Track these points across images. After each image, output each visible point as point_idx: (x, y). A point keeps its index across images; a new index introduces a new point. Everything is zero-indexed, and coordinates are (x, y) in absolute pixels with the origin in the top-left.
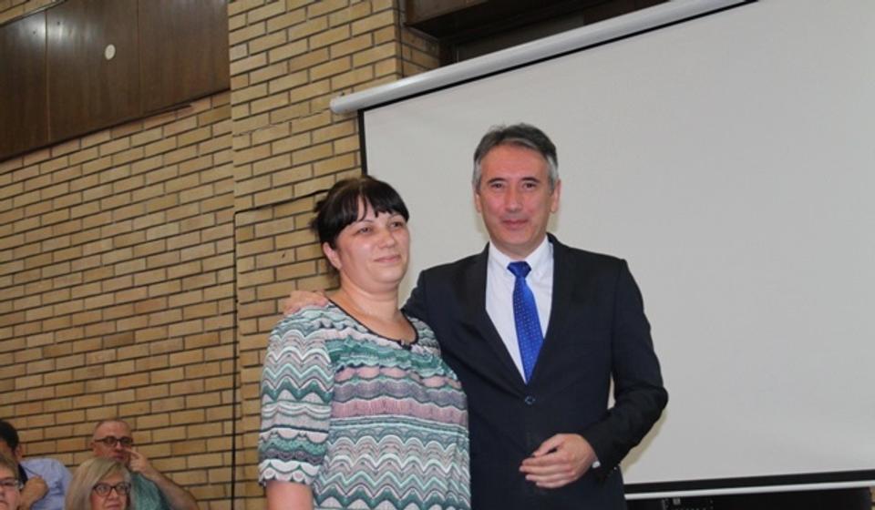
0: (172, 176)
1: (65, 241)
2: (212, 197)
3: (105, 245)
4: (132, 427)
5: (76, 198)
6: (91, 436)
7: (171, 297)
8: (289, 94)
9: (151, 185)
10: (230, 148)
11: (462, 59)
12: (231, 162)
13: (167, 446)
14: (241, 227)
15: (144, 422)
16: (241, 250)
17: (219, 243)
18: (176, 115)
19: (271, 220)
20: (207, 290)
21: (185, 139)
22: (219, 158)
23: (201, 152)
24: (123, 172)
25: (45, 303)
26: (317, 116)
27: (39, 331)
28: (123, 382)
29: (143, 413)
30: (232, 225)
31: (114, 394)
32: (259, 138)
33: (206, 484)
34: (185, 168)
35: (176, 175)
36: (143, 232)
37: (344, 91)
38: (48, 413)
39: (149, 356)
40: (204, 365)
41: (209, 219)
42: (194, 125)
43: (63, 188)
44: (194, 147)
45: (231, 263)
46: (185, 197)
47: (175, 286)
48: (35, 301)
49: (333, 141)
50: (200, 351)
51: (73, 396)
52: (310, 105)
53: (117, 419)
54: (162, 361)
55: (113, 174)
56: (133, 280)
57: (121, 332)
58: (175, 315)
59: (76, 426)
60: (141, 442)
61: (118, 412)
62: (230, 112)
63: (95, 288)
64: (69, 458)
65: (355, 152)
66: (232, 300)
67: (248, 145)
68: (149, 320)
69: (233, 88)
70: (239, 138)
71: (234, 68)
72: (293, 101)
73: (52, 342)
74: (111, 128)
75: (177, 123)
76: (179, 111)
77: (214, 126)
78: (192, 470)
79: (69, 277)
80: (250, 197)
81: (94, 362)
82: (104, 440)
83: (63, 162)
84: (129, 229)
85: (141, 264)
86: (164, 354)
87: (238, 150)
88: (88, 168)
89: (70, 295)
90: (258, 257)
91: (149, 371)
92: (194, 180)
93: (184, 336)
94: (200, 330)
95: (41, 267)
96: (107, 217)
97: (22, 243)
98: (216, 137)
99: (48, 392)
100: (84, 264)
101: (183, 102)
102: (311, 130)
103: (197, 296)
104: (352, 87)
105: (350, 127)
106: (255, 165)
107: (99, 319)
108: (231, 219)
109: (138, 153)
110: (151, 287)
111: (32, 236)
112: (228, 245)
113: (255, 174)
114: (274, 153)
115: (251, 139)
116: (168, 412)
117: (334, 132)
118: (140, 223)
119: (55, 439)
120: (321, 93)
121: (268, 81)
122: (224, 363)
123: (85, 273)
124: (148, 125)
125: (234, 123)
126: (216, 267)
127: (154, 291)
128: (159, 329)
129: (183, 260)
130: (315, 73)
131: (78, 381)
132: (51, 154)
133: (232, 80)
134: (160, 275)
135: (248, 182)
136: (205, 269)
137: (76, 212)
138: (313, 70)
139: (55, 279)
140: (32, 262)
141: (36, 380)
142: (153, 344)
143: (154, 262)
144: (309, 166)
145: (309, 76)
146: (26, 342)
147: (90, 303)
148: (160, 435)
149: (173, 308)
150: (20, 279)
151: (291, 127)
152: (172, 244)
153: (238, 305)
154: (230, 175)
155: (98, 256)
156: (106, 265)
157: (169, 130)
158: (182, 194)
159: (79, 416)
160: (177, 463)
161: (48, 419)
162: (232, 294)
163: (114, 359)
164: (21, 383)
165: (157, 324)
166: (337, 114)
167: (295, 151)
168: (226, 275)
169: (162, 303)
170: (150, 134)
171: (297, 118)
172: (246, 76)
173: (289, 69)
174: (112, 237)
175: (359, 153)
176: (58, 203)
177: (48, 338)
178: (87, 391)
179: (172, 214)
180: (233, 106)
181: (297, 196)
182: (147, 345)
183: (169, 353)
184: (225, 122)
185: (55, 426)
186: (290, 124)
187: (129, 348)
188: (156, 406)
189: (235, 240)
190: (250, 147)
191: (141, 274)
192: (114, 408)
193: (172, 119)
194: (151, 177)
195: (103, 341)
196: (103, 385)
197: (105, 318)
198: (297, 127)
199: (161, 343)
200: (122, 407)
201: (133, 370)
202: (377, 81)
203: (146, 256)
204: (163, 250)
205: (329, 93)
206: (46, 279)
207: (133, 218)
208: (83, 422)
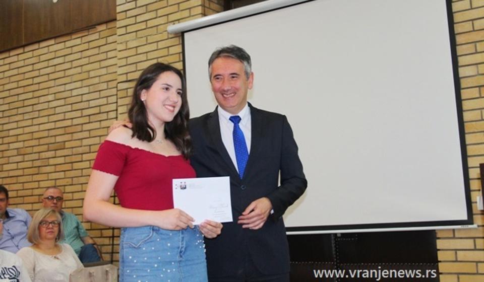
0: (86, 63)
1: (30, 95)
2: (106, 74)
3: (50, 98)
4: (63, 191)
5: (36, 73)
6: (42, 195)
7: (84, 125)
8: (147, 23)
9: (75, 67)
10: (116, 49)
11: (235, 8)
12: (116, 57)
13: (80, 201)
14: (120, 90)
15: (68, 189)
16: (120, 102)
17: (109, 98)
18: (89, 32)
20: (102, 122)
21: (92, 45)
22: (110, 55)
23: (101, 51)
24: (60, 60)
25: (19, 126)
26: (160, 35)
27: (16, 141)
28: (59, 168)
29: (68, 184)
30: (115, 89)
31: (54, 174)
32: (131, 45)
34: (92, 59)
35: (88, 62)
36: (70, 91)
37: (175, 22)
38: (20, 183)
39: (72, 155)
41: (104, 86)
42: (98, 37)
43: (30, 68)
44: (98, 49)
45: (115, 109)
46: (92, 74)
47: (86, 120)
48: (14, 125)
49: (168, 47)
51: (33, 175)
52: (157, 29)
53: (55, 187)
54: (78, 158)
55: (55, 62)
56: (65, 116)
57: (58, 143)
58: (86, 134)
60: (67, 199)
61: (55, 184)
62: (116, 31)
63: (45, 120)
64: (29, 207)
65: (180, 53)
67: (125, 48)
68: (72, 137)
69: (118, 19)
70: (120, 45)
71: (119, 9)
72: (148, 26)
73: (22, 146)
74: (55, 38)
75: (89, 36)
76: (90, 30)
77: (108, 38)
79: (32, 113)
80: (125, 75)
81: (44, 157)
82: (48, 198)
83: (30, 55)
84: (63, 90)
85: (69, 108)
86: (80, 154)
87: (120, 51)
88: (43, 58)
89: (32, 123)
91: (72, 163)
92: (97, 65)
93: (90, 145)
95: (18, 108)
96: (52, 83)
97: (8, 95)
98: (109, 44)
99: (20, 172)
100: (40, 107)
101: (93, 25)
102: (157, 42)
103: (97, 125)
104: (178, 21)
105: (177, 41)
106: (128, 59)
107: (47, 135)
108: (115, 86)
110: (74, 120)
111: (13, 92)
112: (114, 99)
113: (128, 63)
114: (138, 53)
115: (126, 46)
116: (82, 184)
117: (169, 43)
118: (68, 87)
119: (23, 197)
120: (163, 23)
121: (136, 16)
123: (40, 112)
124: (74, 37)
125: (118, 37)
126: (108, 110)
127: (75, 122)
128: (77, 141)
129: (91, 106)
130: (160, 13)
131: (35, 167)
132: (24, 50)
133: (118, 15)
134: (78, 114)
135: (125, 67)
136: (102, 111)
137: (36, 80)
138: (159, 11)
139: (25, 115)
140: (13, 106)
141: (14, 166)
142: (74, 149)
143: (75, 107)
145: (157, 14)
146: (9, 146)
147: (42, 127)
148: (77, 195)
149: (85, 131)
150: (7, 114)
151: (147, 40)
152: (85, 98)
154: (115, 63)
155: (47, 103)
156: (51, 108)
157: (85, 39)
158: (91, 72)
159: (35, 185)
161: (19, 186)
163: (54, 156)
164: (6, 167)
165: (76, 139)
166: (171, 34)
167: (149, 52)
168: (112, 115)
169: (79, 128)
170: (75, 41)
171: (151, 35)
172: (124, 13)
173: (146, 10)
174: (55, 93)
175: (181, 54)
176: (27, 76)
177: (20, 145)
178: (40, 172)
179: (86, 83)
180: (118, 28)
182: (71, 149)
183: (82, 154)
184: (114, 36)
185: (23, 190)
186: (147, 38)
187: (62, 151)
188: (75, 181)
189: (117, 97)
190: (126, 50)
191: (69, 113)
192: (54, 181)
193: (86, 34)
194: (75, 64)
195: (48, 147)
196: (48, 169)
197: (50, 135)
198: (150, 40)
199: (78, 148)
200: (58, 181)
201: (63, 162)
202: (191, 18)
203: (71, 104)
204: (80, 101)
205: (167, 23)
206: (20, 114)
207: (65, 84)
208: (37, 188)
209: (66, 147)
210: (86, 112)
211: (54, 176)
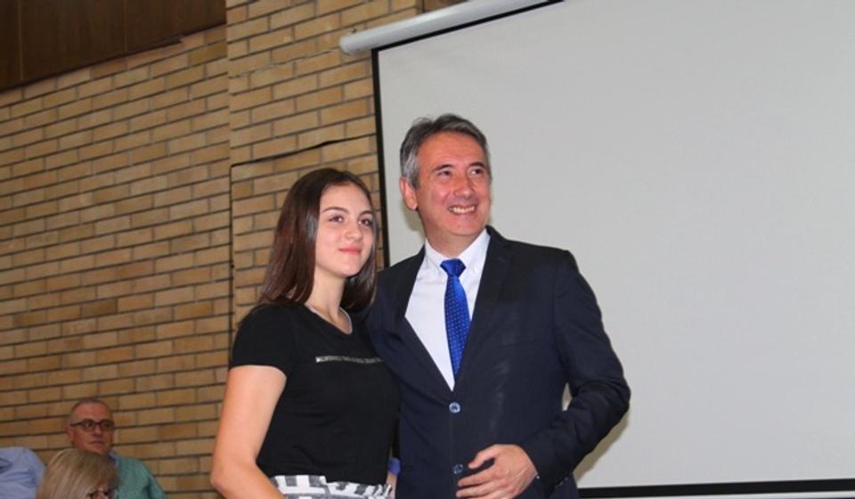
0: (160, 123)
1: (39, 195)
2: (205, 147)
3: (84, 200)
5: (51, 146)
7: (158, 261)
8: (294, 30)
9: (137, 132)
10: (226, 91)
12: (226, 107)
13: (153, 429)
14: (237, 182)
15: (126, 402)
16: (238, 208)
17: (212, 199)
18: (165, 52)
19: (273, 174)
20: (198, 253)
21: (174, 81)
22: (214, 102)
23: (193, 96)
24: (103, 117)
25: (16, 265)
26: (324, 55)
28: (104, 357)
29: (126, 391)
30: (227, 180)
31: (94, 369)
32: (258, 80)
33: (197, 473)
34: (174, 113)
35: (164, 121)
36: (126, 186)
37: (356, 27)
38: (20, 390)
39: (133, 327)
40: (196, 338)
41: (202, 173)
42: (185, 65)
43: (37, 135)
44: (185, 89)
45: (227, 223)
46: (175, 146)
47: (162, 249)
49: (343, 84)
50: (191, 323)
51: (48, 371)
52: (316, 44)
54: (147, 334)
55: (94, 119)
56: (116, 241)
57: (103, 299)
58: (163, 281)
59: (52, 405)
60: (125, 425)
61: (98, 391)
62: (225, 50)
63: (72, 249)
64: (42, 442)
65: (368, 97)
66: (227, 265)
67: (245, 88)
68: (133, 286)
69: (229, 22)
70: (237, 80)
72: (298, 38)
73: (24, 309)
74: (92, 65)
75: (163, 62)
76: (169, 47)
77: (208, 65)
78: (182, 457)
79: (44, 235)
80: (247, 149)
81: (72, 332)
82: (82, 424)
83: (36, 105)
84: (111, 183)
85: (125, 222)
86: (150, 325)
87: (235, 94)
88: (66, 111)
89: (44, 256)
90: (257, 217)
91: (134, 344)
92: (184, 127)
93: (173, 306)
94: (191, 299)
95: (13, 224)
96: (86, 168)
98: (211, 78)
99: (21, 366)
100: (61, 221)
101: (173, 37)
102: (318, 72)
103: (185, 261)
104: (366, 23)
105: (362, 69)
106: (254, 111)
107: (77, 284)
108: (227, 173)
109: (121, 96)
110: (136, 249)
112: (223, 202)
113: (254, 121)
114: (276, 98)
115: (249, 82)
116: (155, 391)
117: (342, 74)
118: (123, 176)
119: (29, 420)
120: (329, 29)
121: (269, 15)
122: (217, 337)
123: (62, 232)
124: (133, 62)
125: (231, 63)
126: (210, 227)
127: (140, 253)
128: (144, 297)
129: (172, 218)
130: (324, 6)
131: (53, 355)
132: (23, 95)
133: (228, 13)
134: (145, 236)
135: (246, 131)
136: (198, 229)
137: (52, 162)
138: (320, 2)
139: (28, 239)
141: (7, 352)
142: (138, 315)
143: (139, 220)
144: (315, 113)
145: (315, 10)
147: (67, 266)
148: (146, 417)
149: (161, 274)
151: (295, 68)
152: (160, 200)
153: (234, 271)
154: (225, 122)
155: (77, 213)
156: (86, 223)
157: (157, 69)
158: (172, 142)
159: (54, 394)
160: (165, 449)
161: (19, 397)
162: (227, 259)
163: (94, 330)
165: (142, 291)
166: (347, 54)
167: (300, 95)
168: (222, 237)
169: (148, 267)
170: (136, 74)
171: (303, 58)
174: (94, 191)
175: (372, 100)
176: (30, 152)
177: (19, 305)
178: (64, 365)
179: (161, 166)
180: (230, 43)
181: (301, 147)
182: (131, 314)
183: (156, 324)
184: (221, 61)
185: (28, 404)
186: (295, 63)
187: (112, 317)
188: (141, 384)
189: (230, 197)
190: (248, 91)
191: (125, 234)
192: (94, 385)
193: (160, 57)
194: (137, 123)
195: (81, 309)
196: (82, 358)
197: (85, 284)
198: (304, 67)
199: (146, 312)
200: (103, 385)
201: (114, 343)
202: (393, 17)
203: (131, 214)
204: (150, 206)
205: (339, 30)
206: (18, 237)
207: (114, 170)
208: (60, 401)
209: (120, 309)
210: (163, 232)
211: (96, 373)
